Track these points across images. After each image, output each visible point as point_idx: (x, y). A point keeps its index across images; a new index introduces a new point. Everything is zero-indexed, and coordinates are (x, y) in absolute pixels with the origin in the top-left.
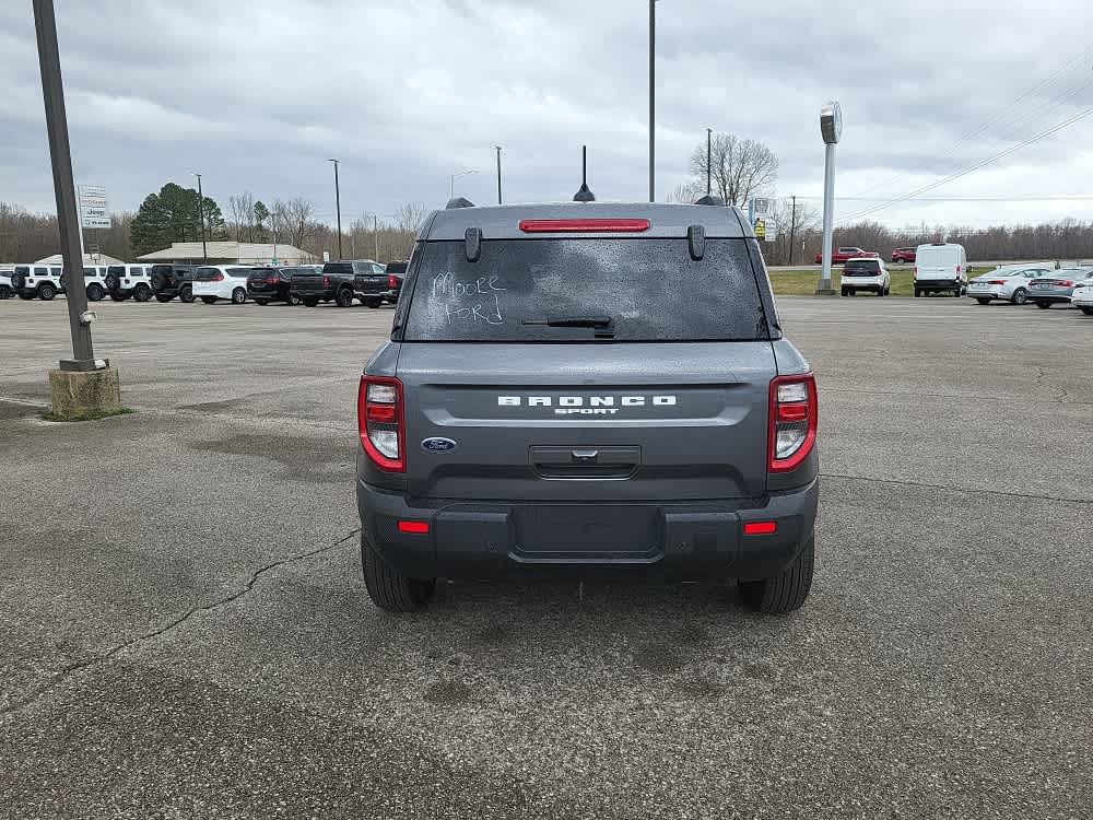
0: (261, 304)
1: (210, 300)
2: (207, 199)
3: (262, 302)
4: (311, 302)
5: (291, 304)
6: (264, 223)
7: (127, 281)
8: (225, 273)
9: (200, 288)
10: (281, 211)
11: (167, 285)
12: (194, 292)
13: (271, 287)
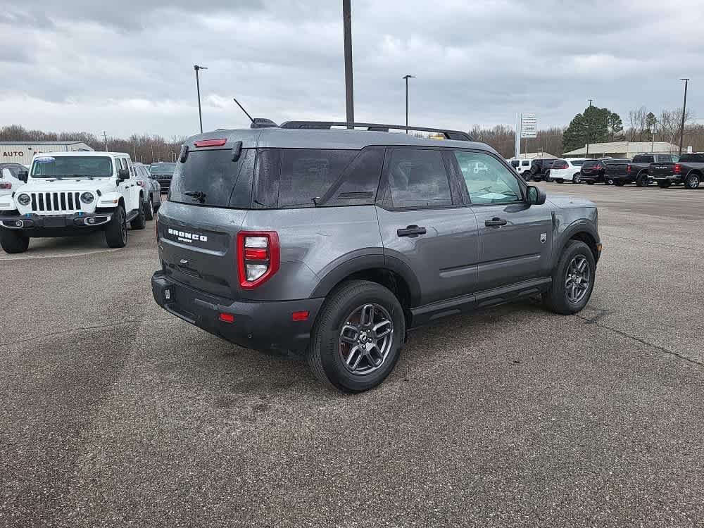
0: (590, 184)
1: (560, 181)
2: (614, 114)
3: (589, 183)
4: (619, 183)
5: (608, 184)
6: (652, 128)
7: (519, 169)
8: (570, 164)
9: (554, 173)
10: (666, 118)
11: (539, 171)
12: (551, 176)
13: (595, 172)
